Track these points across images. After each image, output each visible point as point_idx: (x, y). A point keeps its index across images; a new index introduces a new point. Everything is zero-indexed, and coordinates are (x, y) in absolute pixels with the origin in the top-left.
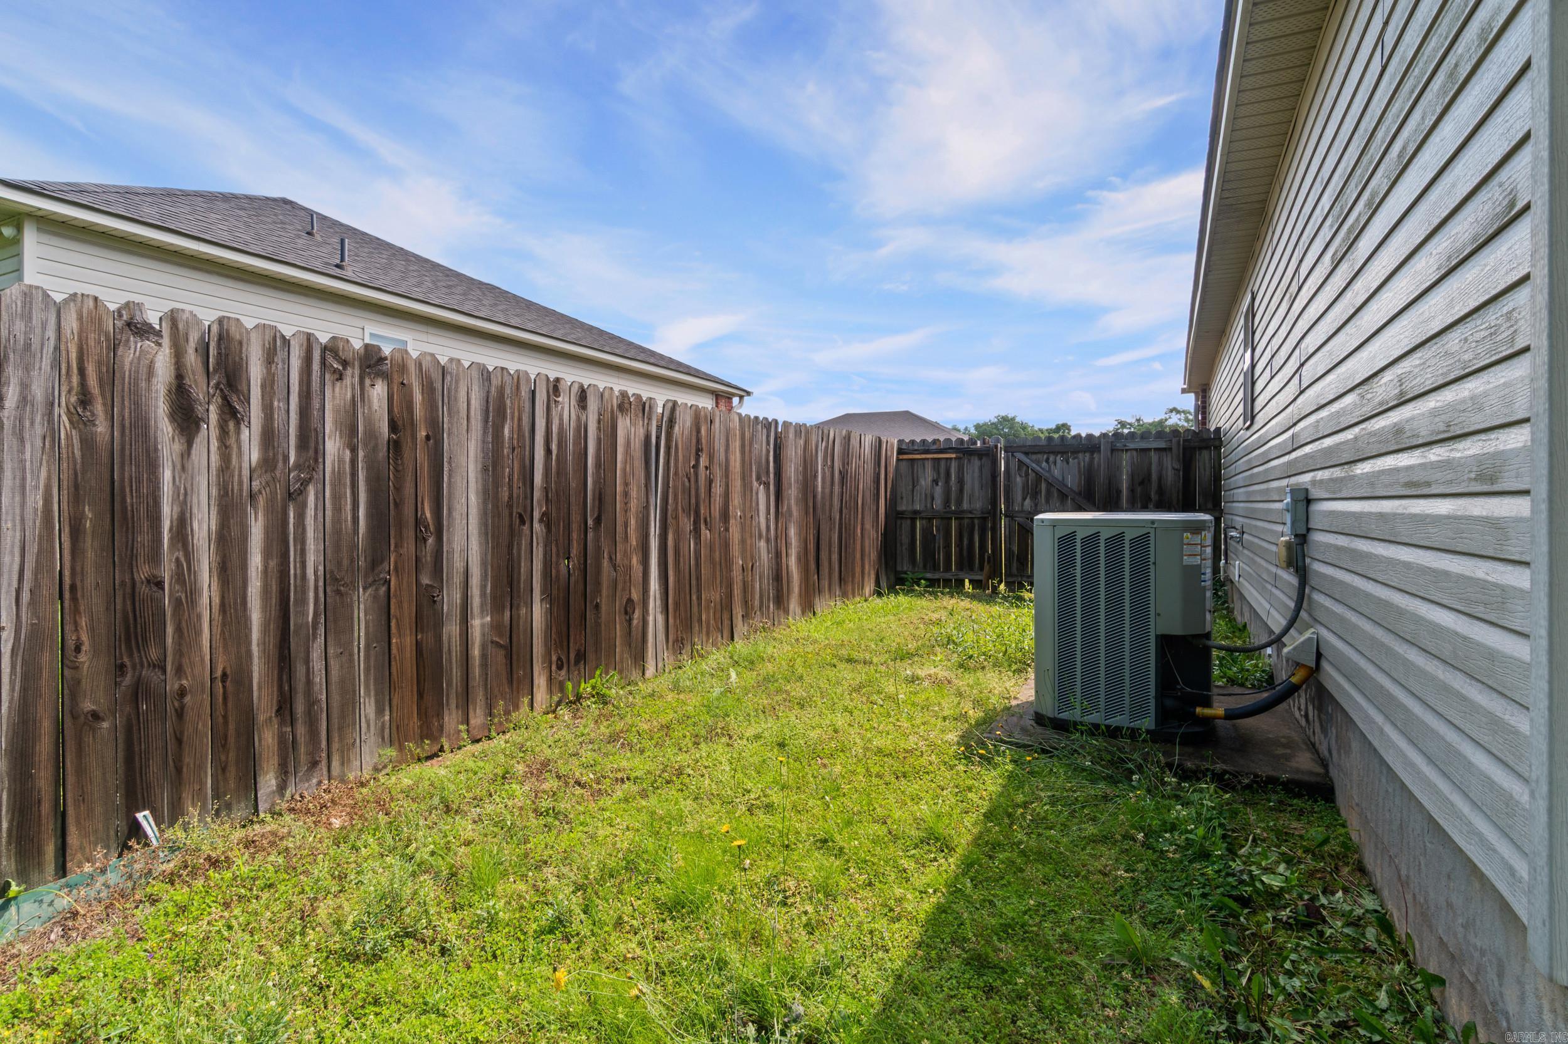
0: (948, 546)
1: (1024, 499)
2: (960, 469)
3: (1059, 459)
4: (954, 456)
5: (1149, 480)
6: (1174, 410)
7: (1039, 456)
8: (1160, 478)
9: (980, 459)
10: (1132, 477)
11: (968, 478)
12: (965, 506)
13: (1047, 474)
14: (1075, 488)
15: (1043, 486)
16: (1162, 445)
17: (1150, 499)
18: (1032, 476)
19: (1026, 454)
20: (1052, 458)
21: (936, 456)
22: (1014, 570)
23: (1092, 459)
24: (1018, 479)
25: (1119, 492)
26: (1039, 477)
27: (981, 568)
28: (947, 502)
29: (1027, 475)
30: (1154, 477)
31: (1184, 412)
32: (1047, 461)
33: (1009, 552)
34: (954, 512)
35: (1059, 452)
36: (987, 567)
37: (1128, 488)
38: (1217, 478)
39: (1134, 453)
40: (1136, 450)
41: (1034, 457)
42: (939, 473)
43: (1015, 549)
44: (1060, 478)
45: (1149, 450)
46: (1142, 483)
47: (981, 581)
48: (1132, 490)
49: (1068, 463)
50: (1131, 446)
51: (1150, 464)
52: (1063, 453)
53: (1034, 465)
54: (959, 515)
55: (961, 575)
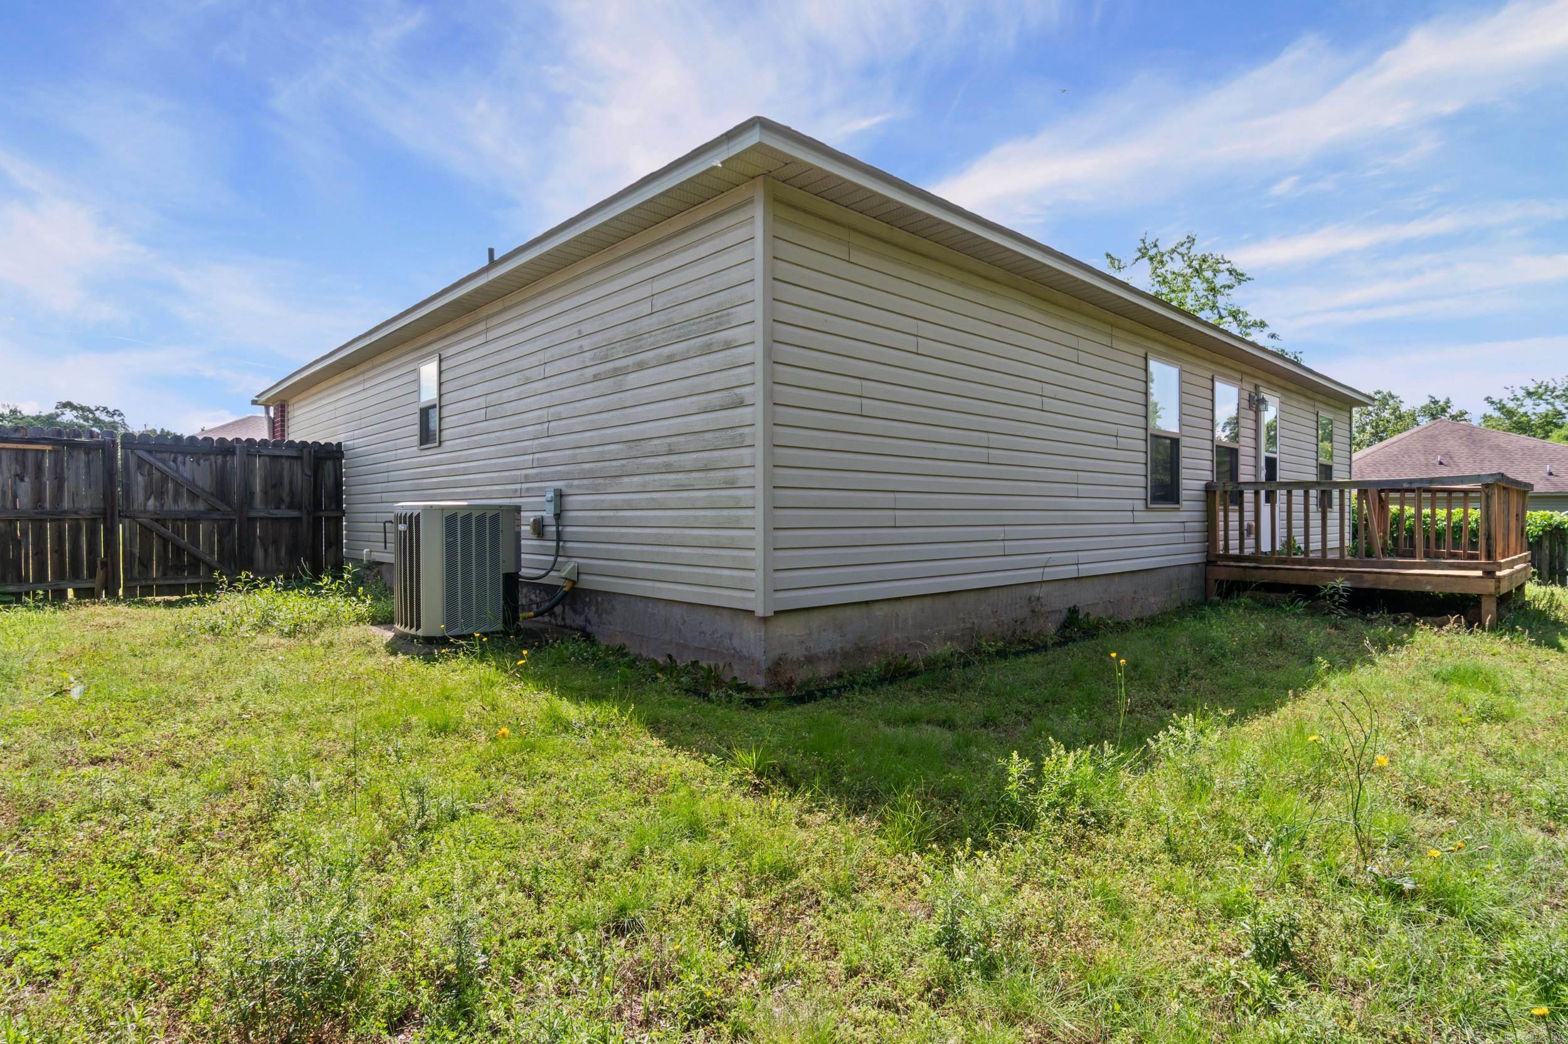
0: (40, 553)
1: (147, 499)
2: (57, 464)
3: (189, 459)
4: (49, 448)
5: (281, 484)
6: (68, 405)
7: (166, 455)
8: (291, 483)
9: (87, 454)
10: (265, 480)
11: (69, 474)
12: (66, 504)
13: (175, 474)
14: (207, 487)
15: (170, 485)
16: (294, 453)
17: (282, 500)
18: (156, 474)
19: (149, 452)
20: (180, 458)
21: (20, 446)
22: (136, 574)
23: (225, 462)
24: (140, 478)
25: (252, 494)
26: (165, 477)
27: (92, 574)
28: (38, 498)
29: (150, 474)
30: (286, 481)
31: (82, 409)
32: (175, 460)
33: (129, 555)
34: (50, 513)
35: (189, 453)
36: (100, 573)
37: (261, 491)
38: (338, 484)
39: (267, 459)
40: (269, 456)
41: (159, 456)
42: (24, 466)
43: (137, 551)
44: (191, 479)
45: (281, 457)
46: (274, 486)
47: (93, 589)
48: (265, 492)
49: (199, 464)
50: (265, 452)
51: (283, 469)
52: (192, 454)
53: (160, 465)
54: (58, 518)
55: (62, 584)
